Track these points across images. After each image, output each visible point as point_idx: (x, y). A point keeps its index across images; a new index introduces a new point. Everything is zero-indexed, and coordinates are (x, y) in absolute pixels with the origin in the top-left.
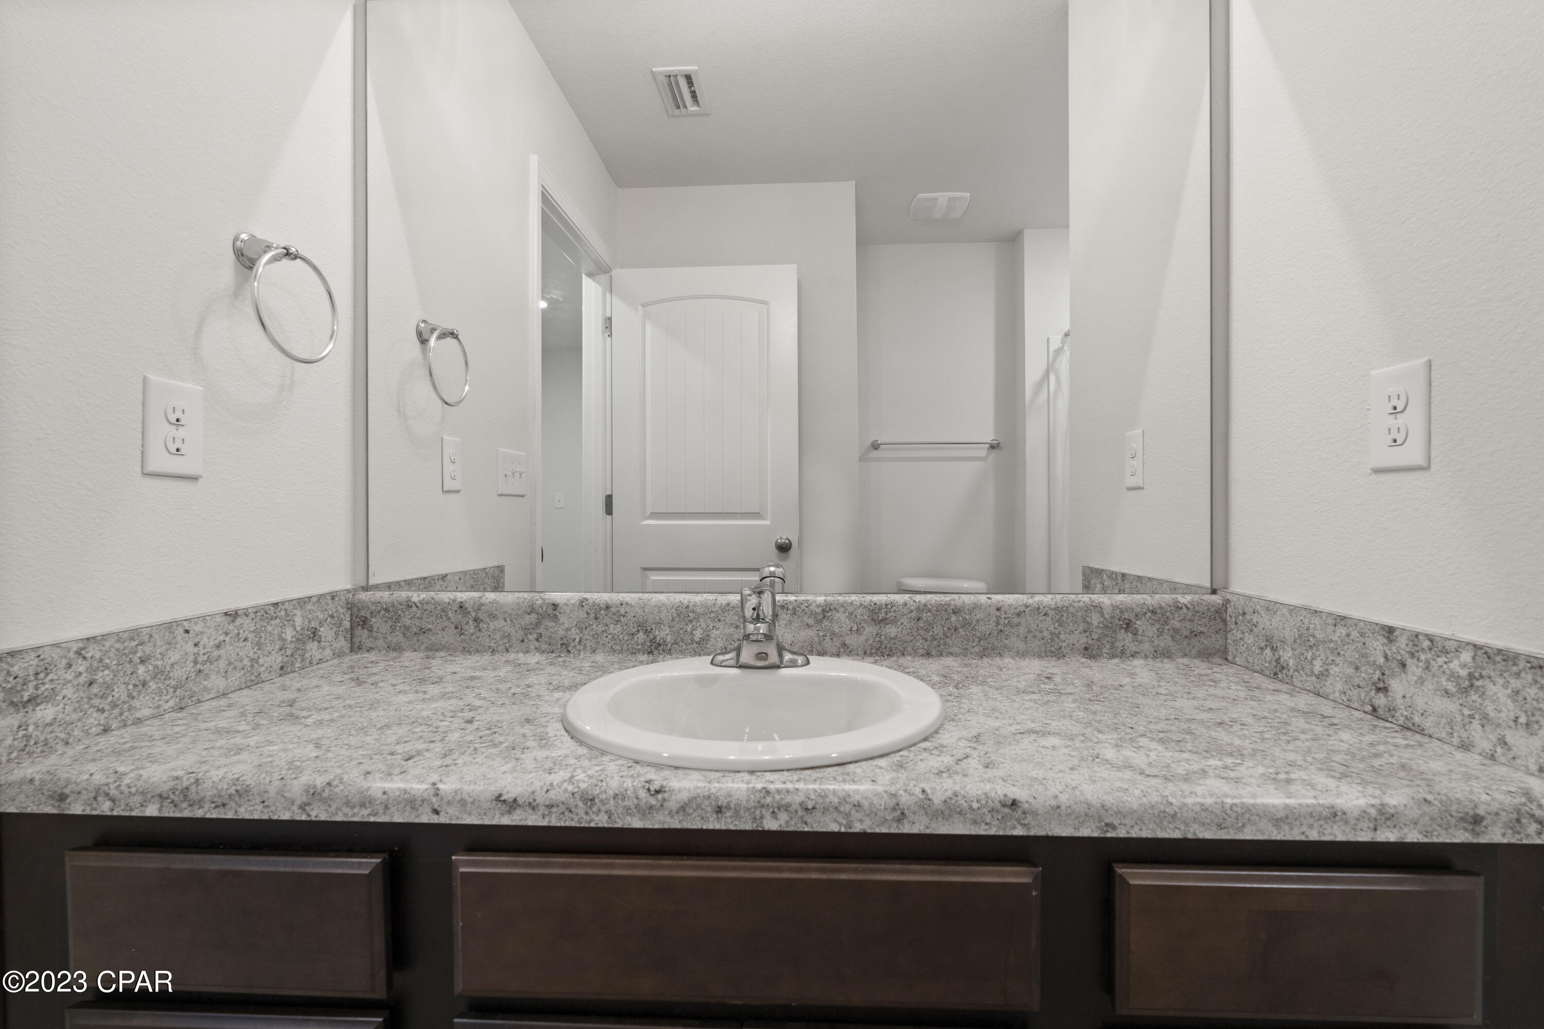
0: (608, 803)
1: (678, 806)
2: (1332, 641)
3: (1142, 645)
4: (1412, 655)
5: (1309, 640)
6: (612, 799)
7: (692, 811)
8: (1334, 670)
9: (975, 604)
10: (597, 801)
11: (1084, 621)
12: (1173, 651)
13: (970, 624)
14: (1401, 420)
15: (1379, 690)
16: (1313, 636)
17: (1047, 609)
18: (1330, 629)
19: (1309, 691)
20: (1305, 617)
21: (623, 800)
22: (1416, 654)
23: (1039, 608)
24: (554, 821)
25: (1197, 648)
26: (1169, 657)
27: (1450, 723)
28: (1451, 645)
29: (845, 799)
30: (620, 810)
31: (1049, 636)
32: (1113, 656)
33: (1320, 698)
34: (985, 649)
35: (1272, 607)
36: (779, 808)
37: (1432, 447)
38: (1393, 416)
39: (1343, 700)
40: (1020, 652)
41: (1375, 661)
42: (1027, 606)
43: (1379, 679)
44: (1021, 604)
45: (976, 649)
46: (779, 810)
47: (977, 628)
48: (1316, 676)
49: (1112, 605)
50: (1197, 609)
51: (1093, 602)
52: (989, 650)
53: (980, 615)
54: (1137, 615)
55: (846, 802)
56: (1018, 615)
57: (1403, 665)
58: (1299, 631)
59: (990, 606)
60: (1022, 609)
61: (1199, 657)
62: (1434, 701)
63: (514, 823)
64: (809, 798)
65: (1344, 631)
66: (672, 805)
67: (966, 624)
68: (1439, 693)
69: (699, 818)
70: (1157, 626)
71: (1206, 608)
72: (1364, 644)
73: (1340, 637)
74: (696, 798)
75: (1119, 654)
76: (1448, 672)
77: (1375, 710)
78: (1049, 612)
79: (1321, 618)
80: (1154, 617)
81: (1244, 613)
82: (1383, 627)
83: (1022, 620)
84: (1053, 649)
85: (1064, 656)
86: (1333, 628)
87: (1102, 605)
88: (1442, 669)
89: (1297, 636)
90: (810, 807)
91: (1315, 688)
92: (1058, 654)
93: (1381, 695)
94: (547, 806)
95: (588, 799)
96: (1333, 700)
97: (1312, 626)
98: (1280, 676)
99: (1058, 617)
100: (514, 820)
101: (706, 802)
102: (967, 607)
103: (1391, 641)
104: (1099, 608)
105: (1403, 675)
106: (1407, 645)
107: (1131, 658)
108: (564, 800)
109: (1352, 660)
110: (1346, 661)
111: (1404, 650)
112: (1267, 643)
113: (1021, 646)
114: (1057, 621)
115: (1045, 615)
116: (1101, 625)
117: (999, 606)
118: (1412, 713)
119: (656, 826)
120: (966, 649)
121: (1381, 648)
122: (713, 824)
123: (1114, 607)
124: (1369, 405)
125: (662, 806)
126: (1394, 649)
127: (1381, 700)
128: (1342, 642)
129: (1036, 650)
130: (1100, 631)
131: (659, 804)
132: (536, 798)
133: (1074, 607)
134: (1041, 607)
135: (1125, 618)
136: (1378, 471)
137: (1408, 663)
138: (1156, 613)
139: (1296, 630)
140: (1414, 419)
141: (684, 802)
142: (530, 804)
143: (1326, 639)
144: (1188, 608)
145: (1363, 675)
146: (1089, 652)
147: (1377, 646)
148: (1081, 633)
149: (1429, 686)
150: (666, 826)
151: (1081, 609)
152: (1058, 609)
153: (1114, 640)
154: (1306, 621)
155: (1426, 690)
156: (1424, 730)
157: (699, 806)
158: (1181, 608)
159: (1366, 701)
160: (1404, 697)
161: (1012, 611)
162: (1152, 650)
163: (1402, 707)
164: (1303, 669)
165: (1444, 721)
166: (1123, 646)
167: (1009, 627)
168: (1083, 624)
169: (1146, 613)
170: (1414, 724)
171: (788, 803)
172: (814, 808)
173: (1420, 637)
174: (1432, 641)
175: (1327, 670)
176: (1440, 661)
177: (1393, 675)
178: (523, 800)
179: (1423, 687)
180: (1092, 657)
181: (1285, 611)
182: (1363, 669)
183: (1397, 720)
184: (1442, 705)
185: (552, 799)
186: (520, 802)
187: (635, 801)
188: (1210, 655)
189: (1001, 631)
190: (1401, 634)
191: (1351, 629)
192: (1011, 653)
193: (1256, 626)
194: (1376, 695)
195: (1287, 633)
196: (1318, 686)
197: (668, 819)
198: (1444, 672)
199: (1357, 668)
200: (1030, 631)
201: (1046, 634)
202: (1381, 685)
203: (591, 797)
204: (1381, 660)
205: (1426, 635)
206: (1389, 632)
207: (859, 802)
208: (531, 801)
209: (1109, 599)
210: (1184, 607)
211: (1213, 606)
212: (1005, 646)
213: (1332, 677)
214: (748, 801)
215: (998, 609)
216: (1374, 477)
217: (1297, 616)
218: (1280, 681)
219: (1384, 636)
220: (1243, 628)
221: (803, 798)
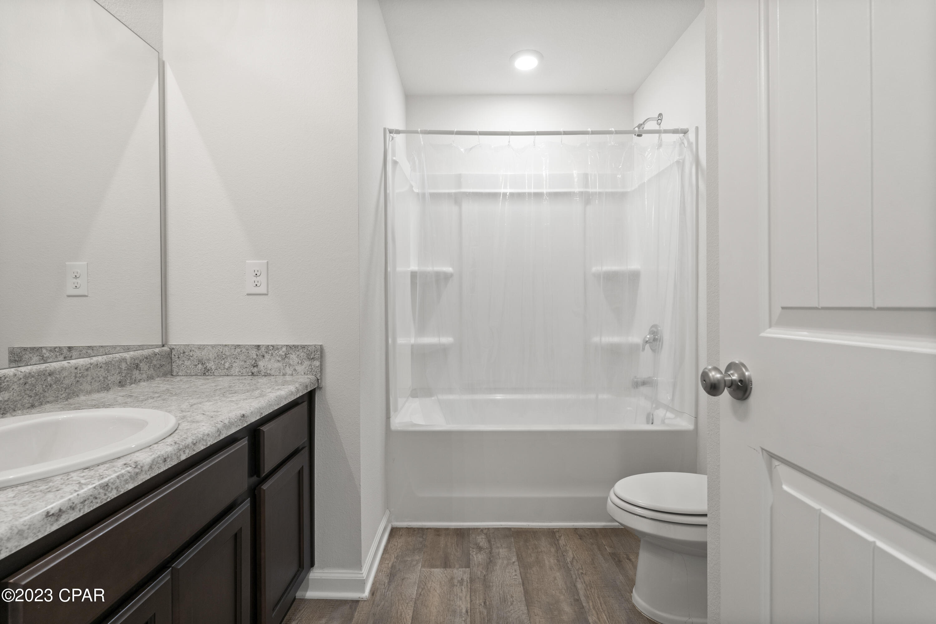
0: (116, 483)
1: (149, 467)
2: (234, 354)
3: (143, 375)
4: (267, 352)
5: (222, 357)
6: (117, 480)
7: (154, 466)
8: (235, 365)
9: (62, 367)
10: (110, 484)
11: (119, 368)
12: (154, 376)
13: (59, 381)
14: (258, 278)
15: (254, 367)
16: (225, 354)
17: (101, 364)
18: (233, 351)
19: (223, 376)
20: (220, 348)
21: (123, 477)
22: (268, 352)
23: (97, 364)
24: (87, 510)
25: (162, 373)
26: (153, 379)
27: (280, 370)
28: (279, 347)
29: (204, 434)
30: (123, 483)
31: (103, 379)
32: (131, 384)
33: (229, 377)
34: (69, 394)
35: (201, 348)
36: (185, 448)
37: (269, 288)
38: (255, 277)
39: (239, 374)
40: (88, 391)
41: (252, 358)
42: (91, 364)
43: (254, 363)
44: (88, 363)
45: (64, 395)
46: (186, 449)
47: (64, 382)
48: (226, 369)
49: (130, 357)
50: (162, 354)
51: (122, 357)
52: (71, 394)
53: (65, 374)
54: (140, 361)
55: (205, 435)
56: (87, 370)
57: (263, 356)
58: (217, 354)
59: (71, 367)
60: (89, 366)
61: (163, 376)
62: (274, 365)
63: (61, 526)
64: (193, 439)
65: (239, 350)
66: (146, 468)
67: (57, 381)
68: (276, 362)
69: (158, 468)
70: (148, 365)
71: (165, 353)
72: (248, 353)
73: (237, 352)
74: (154, 459)
75: (134, 382)
76: (279, 355)
77: (253, 373)
78: (103, 365)
79: (229, 347)
80: (147, 361)
81: (184, 353)
82: (256, 346)
83: (89, 373)
84: (105, 386)
85: (110, 388)
86: (234, 350)
87: (126, 358)
88: (277, 354)
89: (216, 356)
90: (195, 443)
91: (226, 373)
92: (107, 388)
93: (255, 368)
94: (82, 503)
95: (104, 486)
96: (235, 376)
97: (224, 351)
98: (207, 374)
99: (107, 367)
100: (61, 524)
101: (159, 459)
102: (57, 370)
103: (258, 350)
104: (124, 360)
105: (263, 359)
106: (265, 350)
107: (138, 383)
108: (91, 493)
109: (243, 359)
110: (240, 360)
111: (264, 351)
112: (199, 362)
113: (89, 388)
114: (106, 370)
115: (100, 368)
116: (126, 369)
117: (76, 366)
118: (267, 371)
119: (140, 483)
120: (58, 397)
121: (255, 352)
122: (164, 468)
123: (132, 358)
124: (245, 272)
125: (142, 470)
126: (260, 352)
127: (255, 370)
128: (238, 354)
129: (96, 389)
130: (126, 372)
131: (140, 470)
132: (74, 501)
133: (114, 361)
134: (99, 363)
135: (136, 363)
136: (248, 295)
137: (265, 355)
138: (148, 359)
139: (216, 354)
140: (262, 279)
141: (151, 464)
142: (71, 507)
143: (231, 354)
144: (159, 354)
145: (248, 363)
146: (121, 384)
147: (253, 353)
148: (117, 375)
149: (273, 360)
150: (144, 480)
151: (117, 361)
152: (106, 363)
153: (131, 375)
154: (221, 350)
155: (271, 362)
156: (271, 374)
157: (157, 463)
158: (156, 355)
159: (249, 372)
160: (264, 366)
161: (84, 368)
162: (146, 376)
163: (263, 370)
164: (220, 368)
165: (278, 369)
166: (135, 377)
167: (82, 378)
168: (118, 369)
169: (144, 359)
170: (267, 374)
171: (188, 444)
172: (196, 442)
173: (269, 346)
174: (273, 347)
175: (232, 366)
176: (276, 352)
177: (260, 360)
178: (66, 507)
179: (271, 361)
180: (122, 386)
181: (209, 348)
182: (248, 361)
183: (261, 374)
184: (277, 365)
185: (84, 497)
186: (64, 509)
187: (129, 474)
188: (166, 374)
189: (78, 381)
190: (263, 347)
191: (242, 349)
192: (83, 393)
193: (192, 357)
194: (253, 368)
195: (211, 356)
196: (227, 373)
197: (145, 476)
198: (277, 355)
199: (245, 362)
200: (93, 378)
201: (101, 378)
202: (255, 365)
203: (106, 484)
204: (255, 357)
205: (271, 345)
206: (258, 347)
207: (208, 433)
208: (71, 505)
209: (128, 354)
210: (157, 354)
211: (167, 352)
212: (80, 390)
213: (234, 368)
214: (174, 450)
215: (76, 368)
216: (247, 296)
217: (216, 349)
218: (207, 376)
219: (256, 348)
220: (184, 359)
221: (191, 440)
